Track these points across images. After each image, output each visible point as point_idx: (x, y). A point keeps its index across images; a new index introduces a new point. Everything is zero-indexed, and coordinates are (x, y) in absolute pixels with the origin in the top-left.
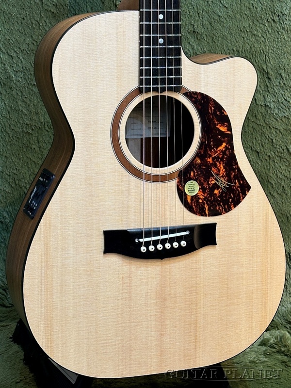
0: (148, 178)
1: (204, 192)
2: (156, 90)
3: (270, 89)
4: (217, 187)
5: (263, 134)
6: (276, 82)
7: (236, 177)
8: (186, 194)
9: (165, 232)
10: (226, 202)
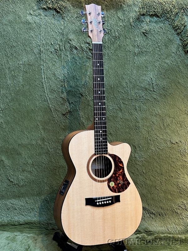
0: (99, 181)
1: (116, 185)
2: (100, 154)
3: (136, 152)
4: (120, 184)
5: (135, 167)
6: (138, 149)
7: (126, 180)
8: (110, 186)
9: (104, 198)
10: (123, 188)
